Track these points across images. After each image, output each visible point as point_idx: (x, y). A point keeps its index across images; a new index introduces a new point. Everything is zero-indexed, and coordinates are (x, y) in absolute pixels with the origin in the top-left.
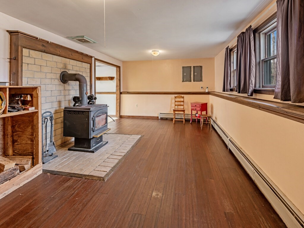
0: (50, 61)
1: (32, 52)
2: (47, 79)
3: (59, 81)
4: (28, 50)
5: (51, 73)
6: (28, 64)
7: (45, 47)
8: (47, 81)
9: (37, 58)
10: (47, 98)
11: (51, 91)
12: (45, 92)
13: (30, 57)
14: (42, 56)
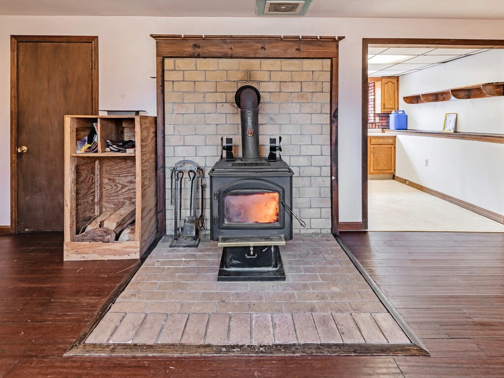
0: (213, 71)
1: (178, 61)
2: (207, 104)
3: (234, 106)
4: (172, 60)
5: (216, 92)
6: (173, 82)
7: (199, 48)
8: (208, 108)
9: (187, 70)
10: (208, 136)
11: (217, 125)
12: (205, 126)
13: (177, 70)
14: (196, 65)
